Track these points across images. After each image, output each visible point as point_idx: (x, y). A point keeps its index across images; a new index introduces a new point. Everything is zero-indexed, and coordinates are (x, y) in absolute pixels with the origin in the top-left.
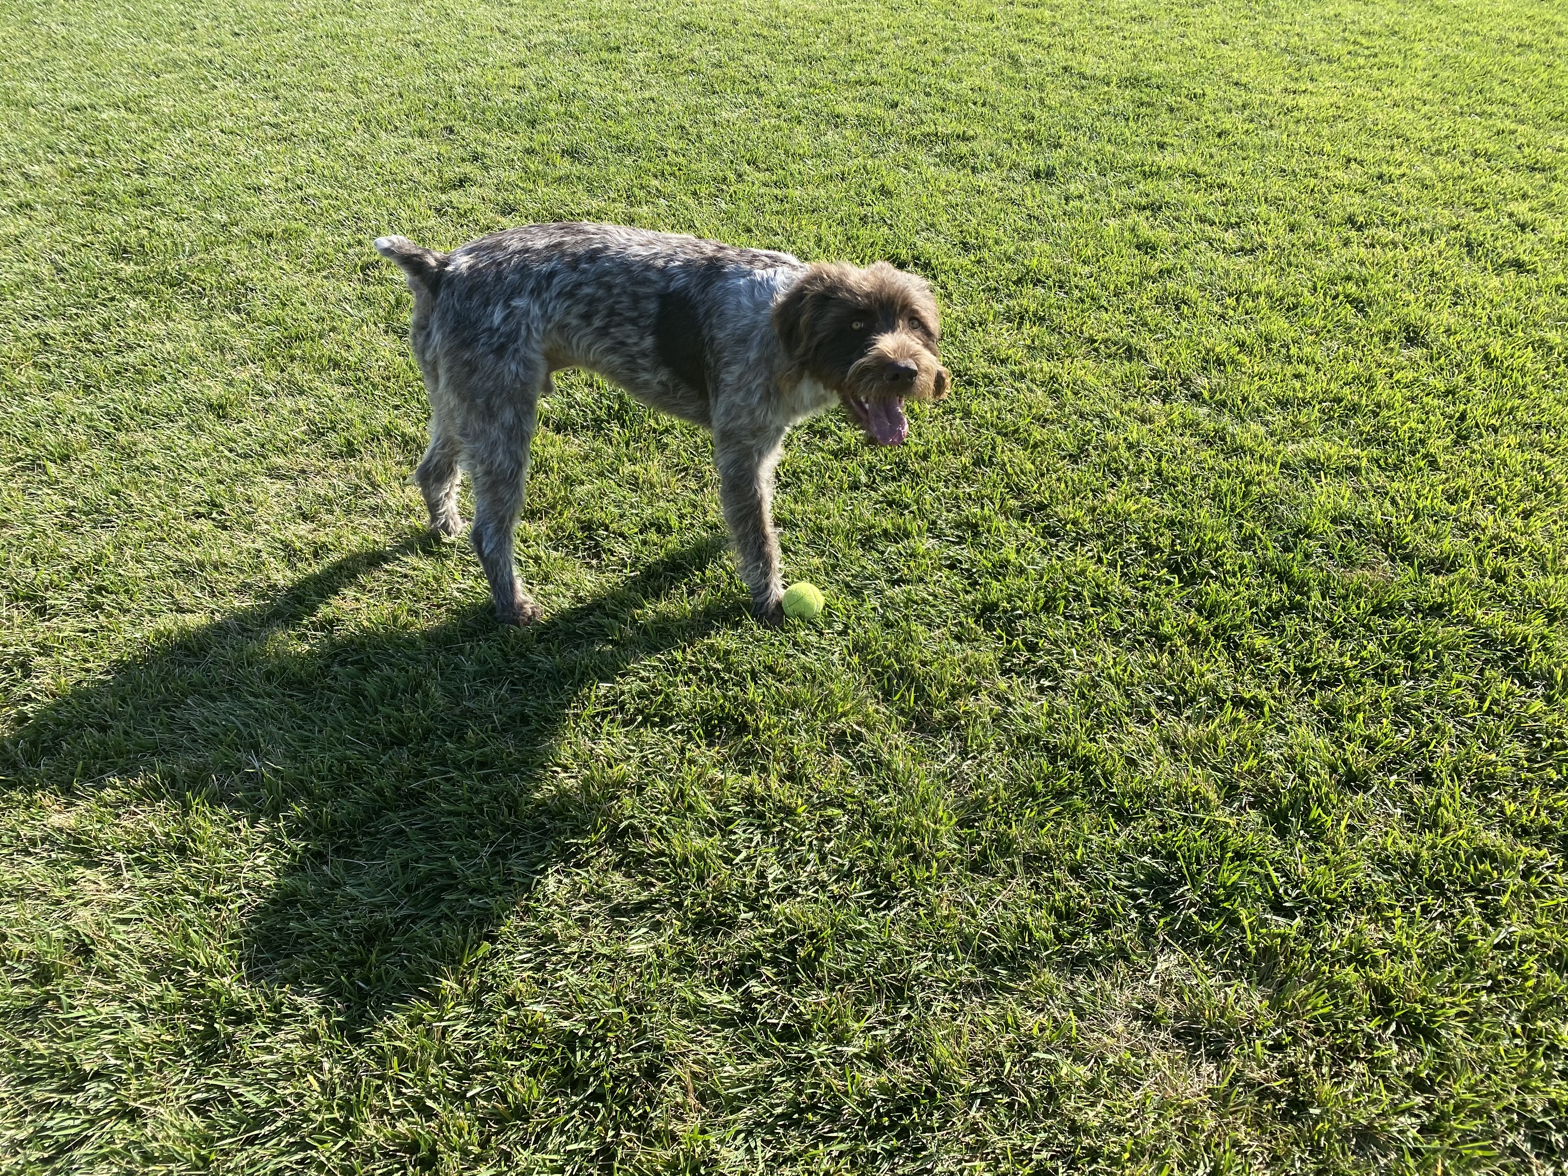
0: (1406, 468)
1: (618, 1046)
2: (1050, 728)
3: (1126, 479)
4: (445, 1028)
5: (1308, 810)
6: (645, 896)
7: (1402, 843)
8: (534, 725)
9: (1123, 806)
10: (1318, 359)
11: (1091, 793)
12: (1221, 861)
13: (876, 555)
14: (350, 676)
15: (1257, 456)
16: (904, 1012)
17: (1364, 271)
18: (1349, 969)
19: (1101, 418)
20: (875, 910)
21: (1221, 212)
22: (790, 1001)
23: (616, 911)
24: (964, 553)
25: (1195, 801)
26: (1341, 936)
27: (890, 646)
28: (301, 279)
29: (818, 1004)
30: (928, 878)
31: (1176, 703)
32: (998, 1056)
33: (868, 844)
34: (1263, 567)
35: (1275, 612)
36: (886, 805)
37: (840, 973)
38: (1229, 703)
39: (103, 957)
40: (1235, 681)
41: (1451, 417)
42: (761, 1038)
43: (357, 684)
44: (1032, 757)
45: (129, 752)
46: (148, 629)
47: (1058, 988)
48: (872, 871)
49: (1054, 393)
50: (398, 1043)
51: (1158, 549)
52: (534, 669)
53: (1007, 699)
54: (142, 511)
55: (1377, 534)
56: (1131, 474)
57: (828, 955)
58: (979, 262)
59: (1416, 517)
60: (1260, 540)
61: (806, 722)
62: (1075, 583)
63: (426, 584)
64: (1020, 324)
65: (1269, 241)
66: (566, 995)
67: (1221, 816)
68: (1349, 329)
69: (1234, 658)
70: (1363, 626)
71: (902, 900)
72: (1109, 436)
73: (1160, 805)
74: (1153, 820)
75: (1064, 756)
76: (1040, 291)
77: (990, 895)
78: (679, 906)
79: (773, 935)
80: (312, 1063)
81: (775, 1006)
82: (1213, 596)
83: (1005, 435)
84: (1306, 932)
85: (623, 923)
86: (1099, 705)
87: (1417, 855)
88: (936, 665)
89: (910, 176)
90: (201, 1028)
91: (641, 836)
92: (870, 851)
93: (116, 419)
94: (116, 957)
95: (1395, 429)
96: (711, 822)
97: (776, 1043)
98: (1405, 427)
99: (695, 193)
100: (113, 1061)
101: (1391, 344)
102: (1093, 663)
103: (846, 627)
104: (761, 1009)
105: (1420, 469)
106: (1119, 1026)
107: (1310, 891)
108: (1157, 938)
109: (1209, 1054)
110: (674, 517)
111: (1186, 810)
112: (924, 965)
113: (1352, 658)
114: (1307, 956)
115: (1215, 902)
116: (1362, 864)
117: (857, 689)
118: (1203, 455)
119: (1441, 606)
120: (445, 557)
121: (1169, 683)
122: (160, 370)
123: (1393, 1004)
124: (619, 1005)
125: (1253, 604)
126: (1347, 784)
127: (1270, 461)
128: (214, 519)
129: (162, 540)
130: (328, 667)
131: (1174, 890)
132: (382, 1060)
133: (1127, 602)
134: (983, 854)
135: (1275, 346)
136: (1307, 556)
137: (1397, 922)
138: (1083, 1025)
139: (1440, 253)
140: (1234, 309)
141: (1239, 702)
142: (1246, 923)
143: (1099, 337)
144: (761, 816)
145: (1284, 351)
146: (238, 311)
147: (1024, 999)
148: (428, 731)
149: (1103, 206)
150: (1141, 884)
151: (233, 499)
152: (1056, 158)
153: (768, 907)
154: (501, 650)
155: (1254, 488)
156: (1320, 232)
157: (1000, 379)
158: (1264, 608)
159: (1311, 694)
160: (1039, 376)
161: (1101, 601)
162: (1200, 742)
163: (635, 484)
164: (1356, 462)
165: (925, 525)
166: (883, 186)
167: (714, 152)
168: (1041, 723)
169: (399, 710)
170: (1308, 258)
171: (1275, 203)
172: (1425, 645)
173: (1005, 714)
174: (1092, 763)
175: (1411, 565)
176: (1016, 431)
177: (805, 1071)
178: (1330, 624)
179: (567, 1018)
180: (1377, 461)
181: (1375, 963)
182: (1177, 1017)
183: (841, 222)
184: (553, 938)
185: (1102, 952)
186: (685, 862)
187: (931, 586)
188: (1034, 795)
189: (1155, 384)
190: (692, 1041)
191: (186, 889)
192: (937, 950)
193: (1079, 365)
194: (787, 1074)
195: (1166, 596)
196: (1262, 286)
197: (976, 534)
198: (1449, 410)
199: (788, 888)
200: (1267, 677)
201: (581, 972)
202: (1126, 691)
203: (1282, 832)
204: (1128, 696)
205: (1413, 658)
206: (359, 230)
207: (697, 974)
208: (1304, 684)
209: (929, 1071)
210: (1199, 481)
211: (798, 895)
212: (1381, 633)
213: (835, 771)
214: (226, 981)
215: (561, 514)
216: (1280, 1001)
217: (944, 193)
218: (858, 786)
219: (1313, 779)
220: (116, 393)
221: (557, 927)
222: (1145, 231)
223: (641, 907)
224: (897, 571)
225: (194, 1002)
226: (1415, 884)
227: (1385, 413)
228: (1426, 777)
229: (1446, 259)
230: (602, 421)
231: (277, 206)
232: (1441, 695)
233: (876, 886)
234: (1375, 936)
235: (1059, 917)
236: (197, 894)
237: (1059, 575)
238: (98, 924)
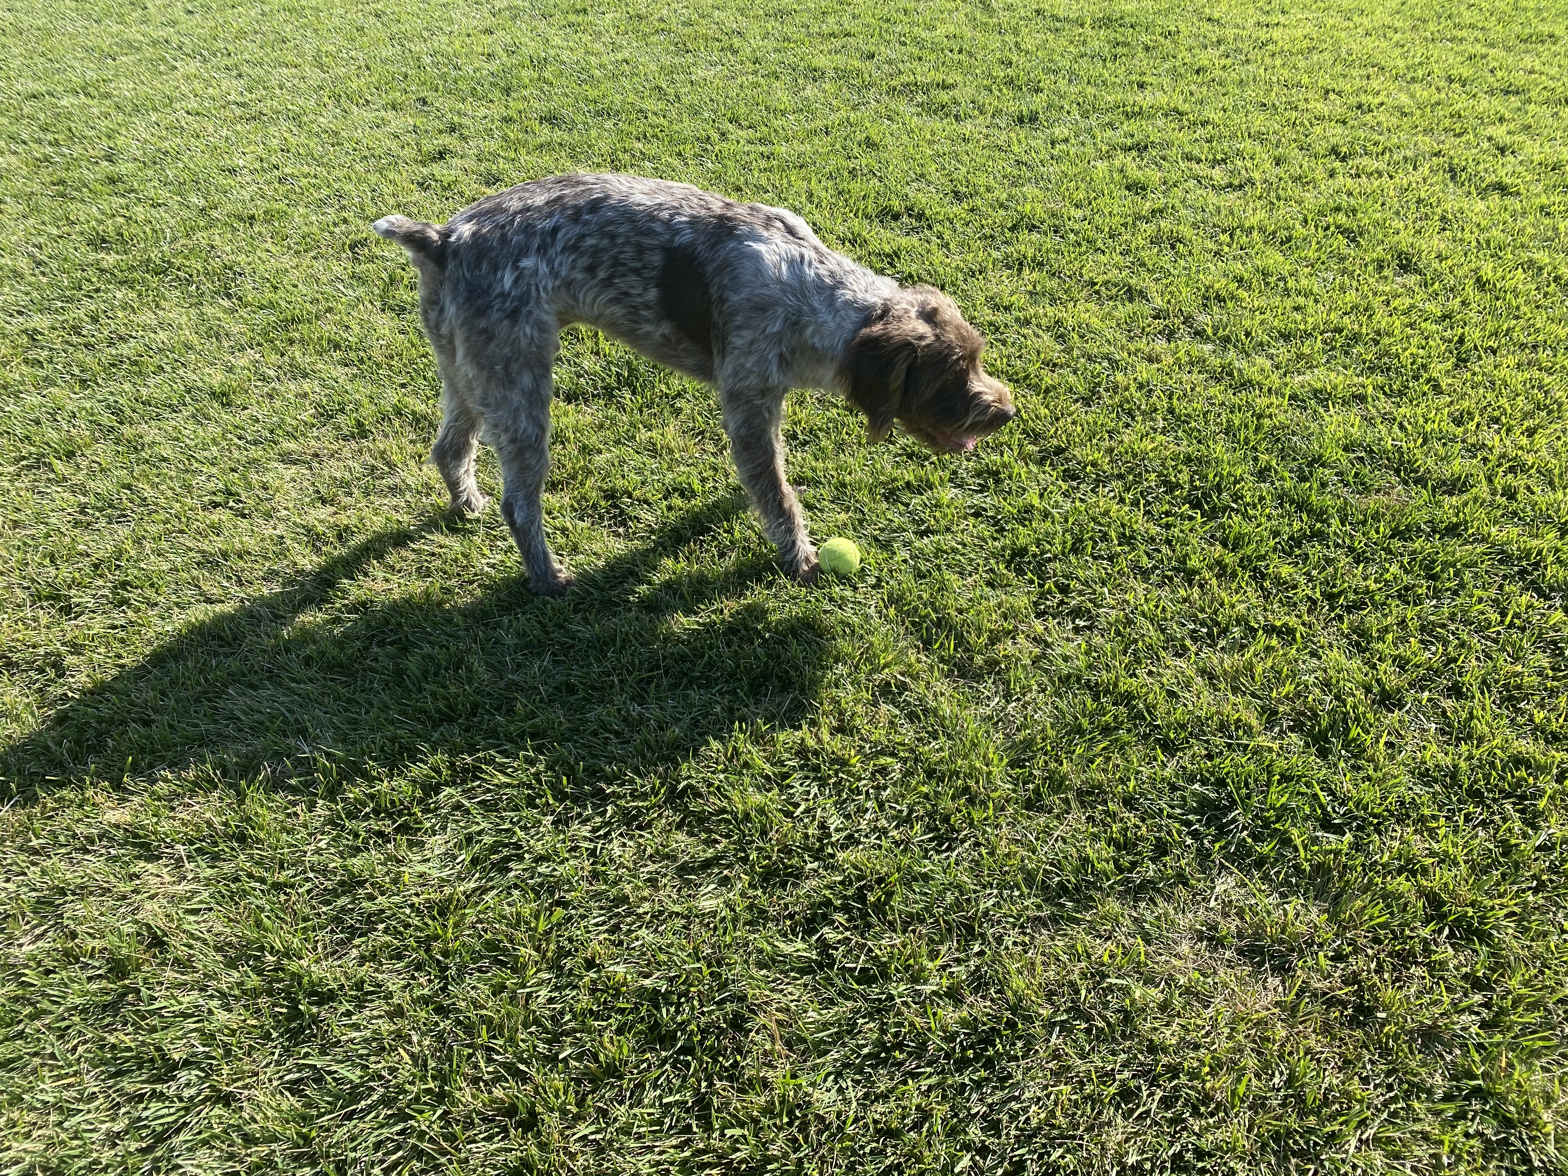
0: (1411, 393)
1: (700, 1000)
2: (1090, 667)
3: (1139, 418)
4: (529, 994)
5: (1347, 730)
6: (710, 853)
7: (1440, 756)
8: (581, 694)
9: (1168, 736)
10: (1315, 290)
11: (1136, 726)
12: (1268, 784)
13: (902, 508)
14: (391, 657)
15: (1265, 389)
16: (977, 949)
17: (1352, 201)
18: (1401, 879)
19: (1109, 360)
20: (938, 852)
21: (1206, 150)
22: (865, 945)
23: (683, 870)
24: (988, 501)
25: (1237, 729)
26: (1390, 848)
27: (925, 596)
28: (287, 261)
29: (892, 946)
30: (986, 819)
31: (1210, 635)
32: (1072, 984)
33: (925, 789)
34: (1281, 498)
35: (1296, 541)
36: (937, 751)
37: (910, 915)
38: (1261, 632)
39: (178, 947)
40: (1265, 610)
41: (1450, 341)
42: (839, 982)
43: (398, 665)
44: (1076, 695)
45: (175, 745)
46: (178, 622)
47: (1122, 915)
48: (930, 815)
49: (1061, 338)
50: (484, 1012)
51: (1178, 486)
52: (574, 639)
53: (1045, 642)
54: (157, 504)
55: (1388, 459)
56: (1143, 413)
57: (897, 898)
58: (972, 210)
59: (1425, 442)
60: (1276, 472)
61: (850, 675)
62: (1100, 524)
63: (456, 560)
64: (1020, 271)
65: (1256, 176)
66: (644, 954)
67: (1262, 741)
68: (1342, 259)
69: (1262, 587)
70: (1383, 549)
71: (963, 842)
72: (1120, 377)
73: (1205, 734)
74: (1198, 749)
75: (1107, 692)
76: (1035, 236)
77: (1047, 831)
78: (745, 860)
79: (841, 883)
80: (400, 1037)
81: (850, 951)
82: (1236, 529)
83: (1017, 381)
84: (1357, 846)
85: (691, 881)
86: (1136, 641)
87: (1455, 766)
88: (972, 612)
89: (894, 127)
90: (284, 1010)
91: (700, 796)
92: (926, 796)
93: (117, 412)
94: (190, 947)
95: (1397, 356)
96: (767, 778)
97: (856, 986)
98: (1407, 353)
99: (679, 154)
100: (201, 1049)
101: (1386, 272)
102: (1124, 601)
103: (879, 579)
104: (838, 954)
105: (1424, 394)
106: (1185, 948)
107: (1357, 807)
108: (1213, 862)
109: (1273, 970)
110: (696, 481)
111: (1231, 737)
112: (991, 902)
113: (1376, 581)
114: (1359, 869)
115: (1266, 825)
116: (1405, 778)
117: (896, 640)
118: (1212, 391)
119: (1457, 526)
120: (471, 532)
121: (1200, 616)
122: (156, 360)
123: (1445, 909)
124: (698, 960)
125: (1276, 534)
126: (1382, 703)
127: (1279, 393)
128: (231, 508)
129: (182, 531)
130: (366, 648)
131: (1226, 815)
132: (469, 1029)
133: (1153, 539)
134: (1037, 792)
135: (1272, 280)
136: (1324, 485)
137: (1442, 832)
138: (1151, 949)
139: (1425, 180)
140: (1229, 245)
141: (1270, 630)
142: (1298, 842)
143: (1100, 279)
144: (816, 769)
145: (1281, 284)
146: (229, 296)
147: (1092, 929)
148: (475, 706)
149: (1089, 150)
150: (1194, 811)
151: (249, 487)
152: (1038, 102)
153: (832, 856)
154: (540, 622)
155: (1266, 422)
156: (1305, 164)
157: (1006, 326)
158: (1286, 537)
159: (1340, 618)
160: (1044, 322)
161: (1127, 539)
162: (1237, 671)
163: (653, 450)
164: (1361, 390)
165: (947, 474)
166: (868, 138)
167: (695, 112)
168: (1081, 662)
169: (445, 687)
170: (1295, 191)
171: (1259, 137)
172: (1446, 565)
173: (1044, 656)
174: (1134, 698)
175: (1425, 487)
176: (1026, 377)
177: (887, 1012)
178: (1351, 549)
179: (647, 976)
180: (1382, 388)
181: (1425, 871)
182: (1240, 936)
183: (830, 177)
184: (624, 899)
185: (1161, 879)
186: (747, 817)
187: (959, 535)
188: (1081, 731)
189: (1159, 324)
190: (773, 990)
191: (250, 876)
192: (1001, 887)
193: (1082, 308)
194: (870, 1016)
195: (1191, 531)
196: (1253, 221)
197: (998, 482)
198: (1448, 334)
199: (850, 837)
200: (1295, 604)
201: (656, 931)
202: (1160, 626)
203: (1323, 753)
204: (1163, 631)
205: (1434, 577)
206: (343, 208)
207: (770, 925)
208: (1332, 609)
209: (1008, 1003)
210: (1211, 417)
211: (859, 843)
212: (1402, 555)
213: (883, 721)
214: (304, 963)
215: (582, 484)
216: (1337, 914)
217: (930, 143)
218: (907, 734)
219: (1350, 700)
220: (114, 386)
221: (628, 889)
222: (1134, 173)
223: (707, 864)
224: (923, 522)
225: (276, 985)
226: (1456, 794)
227: (1386, 340)
228: (1456, 691)
229: (1431, 185)
230: (613, 389)
231: (254, 187)
232: (1465, 612)
233: (937, 829)
234: (1421, 846)
235: (1118, 847)
236: (263, 881)
237: (1084, 518)
238: (167, 916)
